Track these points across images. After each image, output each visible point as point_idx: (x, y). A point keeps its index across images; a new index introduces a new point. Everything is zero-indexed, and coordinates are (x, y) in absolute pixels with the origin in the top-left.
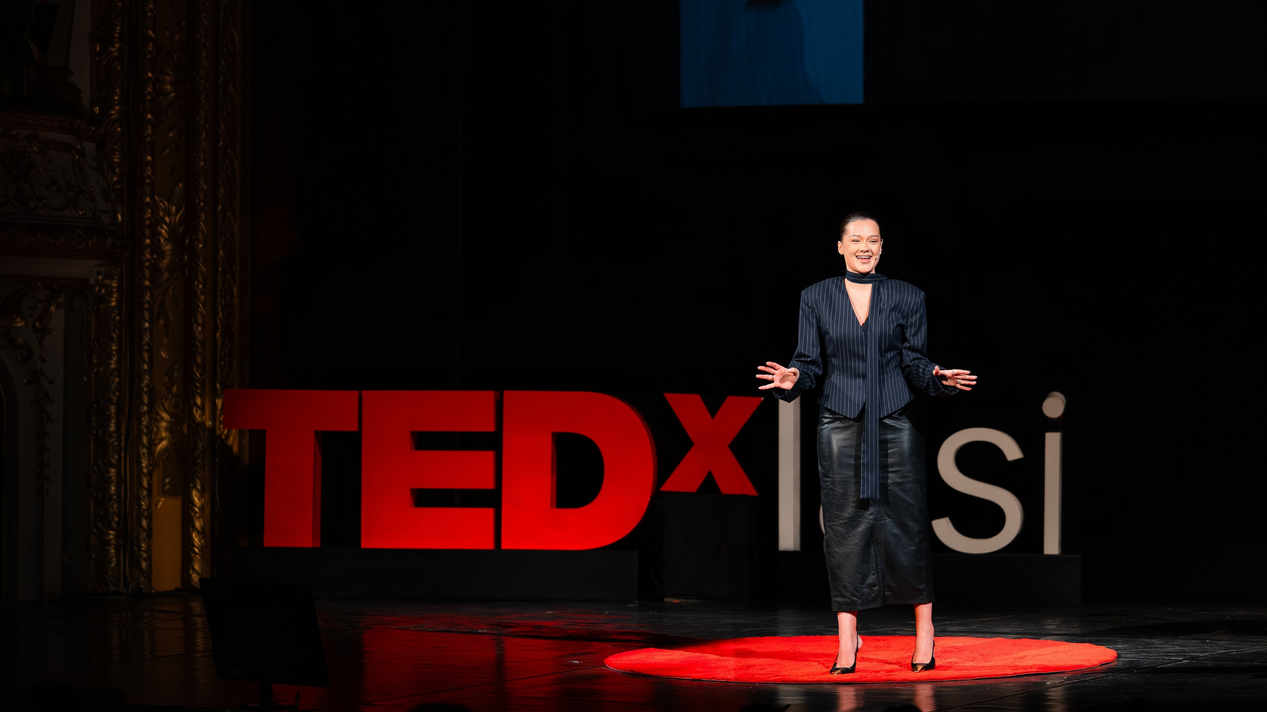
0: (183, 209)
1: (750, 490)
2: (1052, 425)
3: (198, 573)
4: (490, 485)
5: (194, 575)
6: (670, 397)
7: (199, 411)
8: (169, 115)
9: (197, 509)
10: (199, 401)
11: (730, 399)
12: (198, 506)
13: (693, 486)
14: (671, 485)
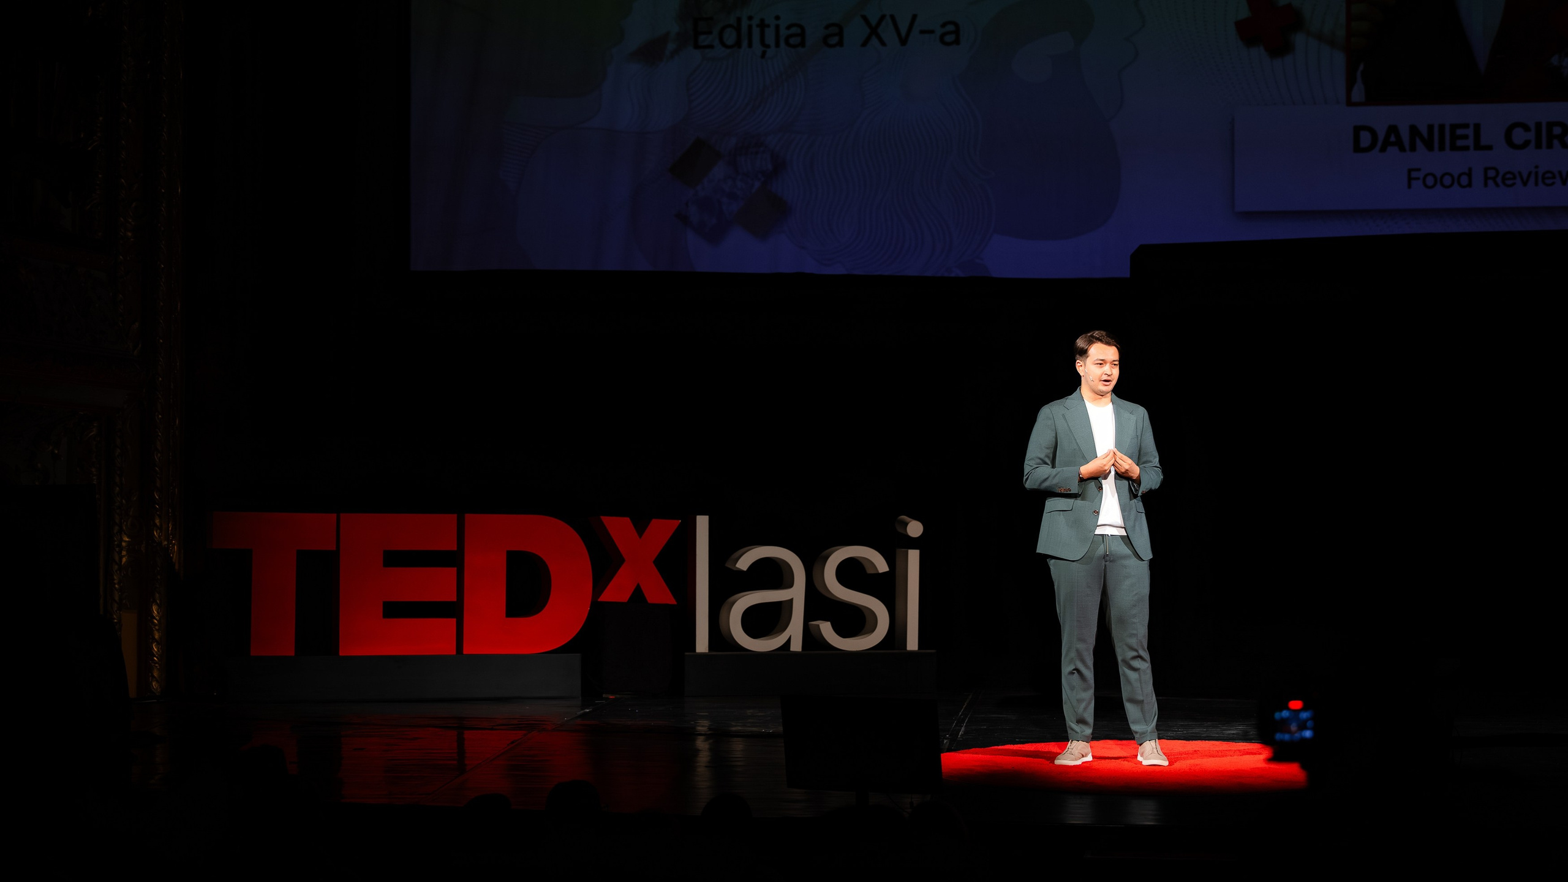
0: (140, 346)
1: (669, 599)
2: (913, 543)
3: (157, 681)
4: (453, 598)
5: (154, 684)
6: (606, 520)
7: (158, 531)
8: (128, 258)
9: (156, 621)
10: (157, 521)
11: (655, 523)
12: (157, 618)
13: (624, 597)
14: (606, 597)
